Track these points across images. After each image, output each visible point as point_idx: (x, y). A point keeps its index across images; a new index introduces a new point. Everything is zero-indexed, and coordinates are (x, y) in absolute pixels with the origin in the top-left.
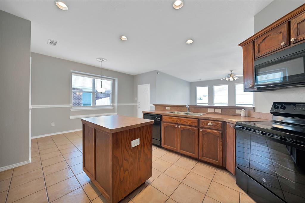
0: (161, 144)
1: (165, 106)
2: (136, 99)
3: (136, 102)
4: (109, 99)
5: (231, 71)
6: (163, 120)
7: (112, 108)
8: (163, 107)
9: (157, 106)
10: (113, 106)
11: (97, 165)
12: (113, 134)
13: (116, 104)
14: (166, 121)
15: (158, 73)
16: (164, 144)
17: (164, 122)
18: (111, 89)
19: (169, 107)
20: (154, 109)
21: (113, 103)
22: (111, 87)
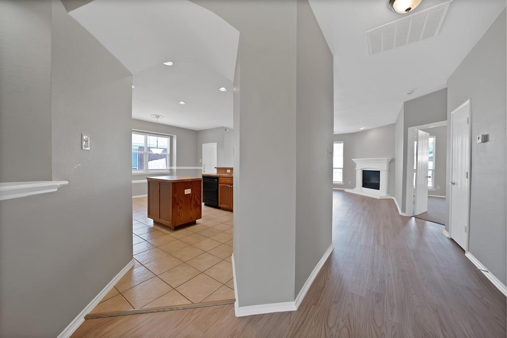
0: (218, 205)
1: (226, 169)
2: (201, 161)
3: (201, 165)
4: (165, 161)
6: (220, 182)
7: (169, 172)
8: (224, 170)
9: (218, 169)
10: (171, 170)
11: (161, 198)
12: (173, 183)
13: (175, 168)
14: (221, 182)
15: (226, 130)
16: (221, 204)
17: (220, 183)
18: (168, 146)
19: (229, 170)
20: (216, 172)
21: (170, 166)
22: (168, 144)
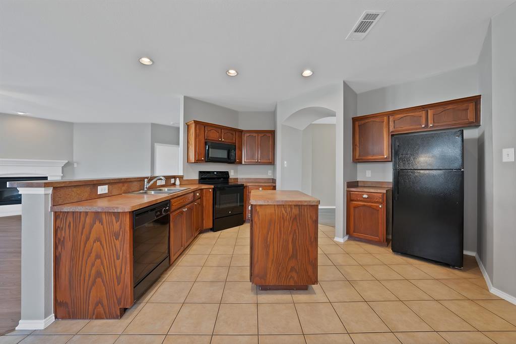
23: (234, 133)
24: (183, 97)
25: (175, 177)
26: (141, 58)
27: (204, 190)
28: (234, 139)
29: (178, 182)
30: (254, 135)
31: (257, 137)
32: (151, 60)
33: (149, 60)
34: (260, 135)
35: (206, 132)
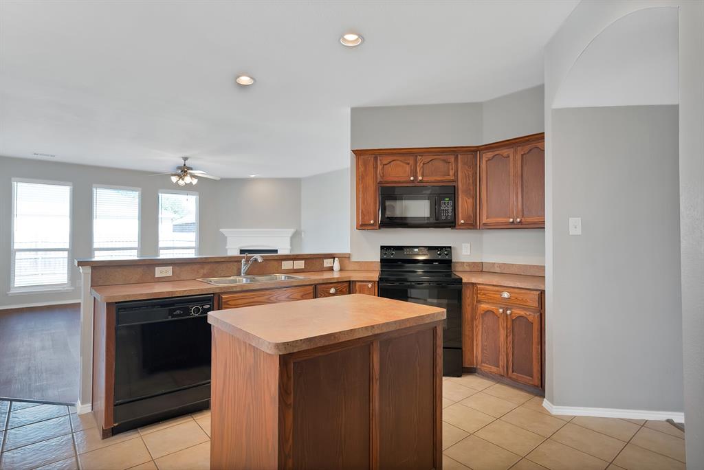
5: (185, 159)
19: (170, 268)
23: (452, 159)
24: (349, 111)
25: (332, 256)
26: (238, 77)
27: (358, 284)
28: (451, 173)
29: (336, 266)
30: (505, 152)
31: (511, 157)
32: (251, 78)
33: (249, 78)
34: (520, 151)
35: (380, 167)
